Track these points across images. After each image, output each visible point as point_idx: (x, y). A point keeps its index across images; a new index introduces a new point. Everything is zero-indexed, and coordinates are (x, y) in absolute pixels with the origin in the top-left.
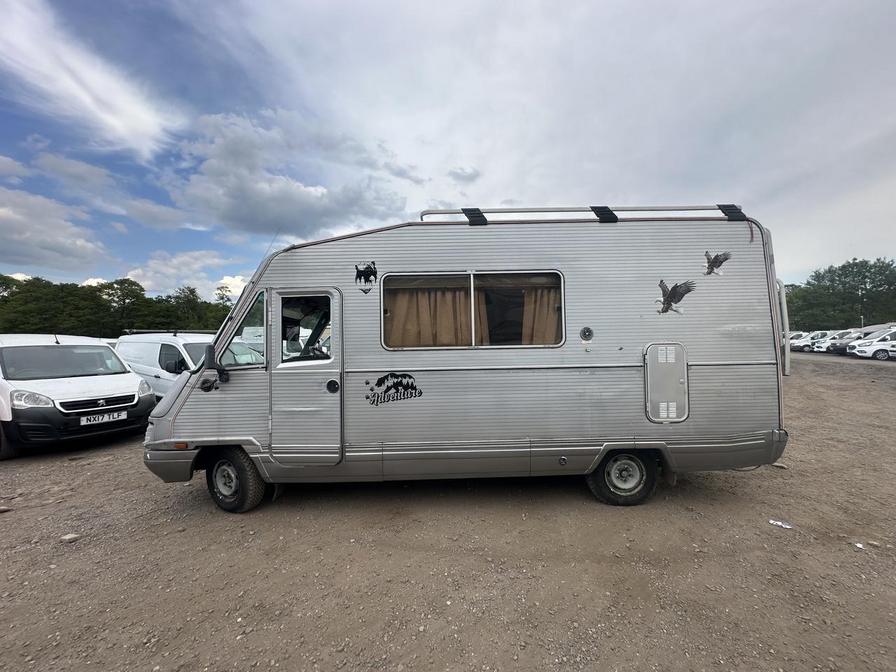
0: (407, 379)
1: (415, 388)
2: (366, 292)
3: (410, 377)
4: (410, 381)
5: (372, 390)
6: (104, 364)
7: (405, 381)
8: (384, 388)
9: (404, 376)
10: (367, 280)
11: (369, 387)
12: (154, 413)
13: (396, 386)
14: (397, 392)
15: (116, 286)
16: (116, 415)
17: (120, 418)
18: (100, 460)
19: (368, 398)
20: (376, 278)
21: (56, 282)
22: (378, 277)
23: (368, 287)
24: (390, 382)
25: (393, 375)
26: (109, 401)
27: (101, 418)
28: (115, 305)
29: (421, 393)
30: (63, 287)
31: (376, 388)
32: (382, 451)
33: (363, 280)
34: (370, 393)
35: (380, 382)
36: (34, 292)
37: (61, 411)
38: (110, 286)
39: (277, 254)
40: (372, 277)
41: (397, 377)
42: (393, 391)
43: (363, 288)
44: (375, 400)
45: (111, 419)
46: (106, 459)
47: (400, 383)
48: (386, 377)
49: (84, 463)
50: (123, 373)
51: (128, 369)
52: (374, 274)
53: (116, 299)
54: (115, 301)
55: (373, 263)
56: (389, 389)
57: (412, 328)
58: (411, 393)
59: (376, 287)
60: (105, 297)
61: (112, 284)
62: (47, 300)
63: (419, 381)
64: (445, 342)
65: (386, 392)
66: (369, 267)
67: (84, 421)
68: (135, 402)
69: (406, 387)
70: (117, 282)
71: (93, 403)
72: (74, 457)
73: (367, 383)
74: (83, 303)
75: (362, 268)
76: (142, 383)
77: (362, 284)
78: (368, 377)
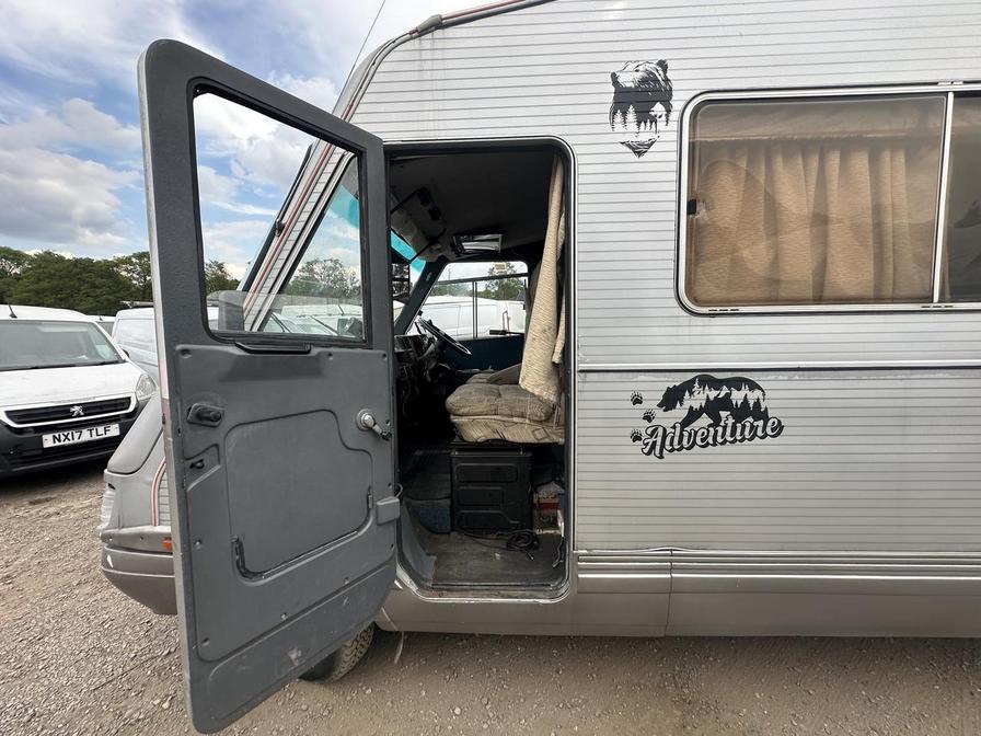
0: (745, 391)
1: (764, 416)
2: (639, 150)
3: (753, 386)
4: (753, 396)
5: (648, 418)
6: (91, 350)
7: (737, 397)
8: (680, 412)
9: (737, 383)
10: (644, 116)
11: (640, 410)
12: (112, 461)
13: (712, 408)
14: (716, 424)
15: (134, 260)
16: (101, 429)
17: (109, 434)
18: (76, 505)
19: (636, 437)
20: (669, 111)
21: (68, 256)
22: (677, 105)
23: (644, 138)
24: (698, 399)
25: (707, 379)
26: (89, 408)
27: (76, 435)
28: (135, 282)
29: (778, 429)
30: (76, 262)
31: (659, 413)
32: (671, 570)
33: (631, 117)
34: (643, 427)
35: (671, 399)
36: (45, 267)
37: (8, 426)
38: (127, 261)
39: (394, 44)
40: (658, 108)
41: (716, 384)
42: (704, 421)
43: (631, 138)
44: (656, 444)
45: (95, 437)
46: (87, 502)
47: (725, 403)
48: (688, 386)
49: (52, 510)
50: (116, 362)
51: (124, 356)
52: (665, 97)
53: (135, 276)
54: (134, 279)
55: (663, 65)
56: (693, 415)
57: (756, 255)
58: (753, 428)
59: (668, 136)
60: (123, 273)
61: (129, 258)
62: (61, 277)
63: (776, 396)
64: (851, 292)
65: (686, 422)
66: (649, 79)
67: (48, 441)
68: (131, 409)
69: (741, 412)
70: (135, 256)
71: (64, 411)
72: (38, 497)
73: (637, 400)
74: (99, 281)
75: (628, 80)
76: (142, 380)
77: (630, 129)
78: (641, 384)
